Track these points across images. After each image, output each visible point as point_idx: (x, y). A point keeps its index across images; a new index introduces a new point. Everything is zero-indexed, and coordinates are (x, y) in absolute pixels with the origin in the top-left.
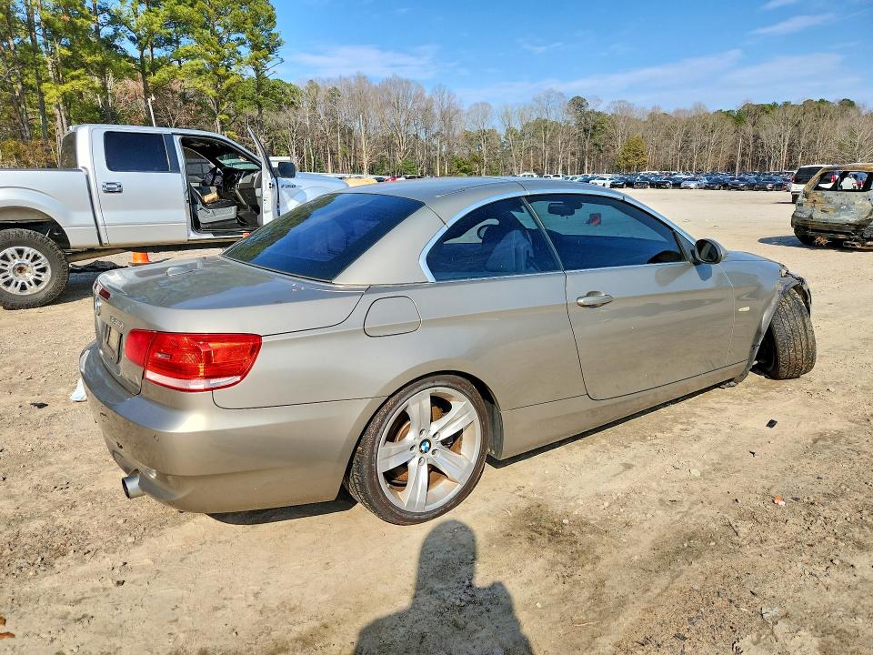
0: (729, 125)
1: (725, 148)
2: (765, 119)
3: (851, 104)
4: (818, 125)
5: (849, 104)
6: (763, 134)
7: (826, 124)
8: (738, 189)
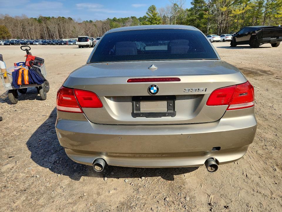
0: (37, 23)
1: (38, 31)
2: (48, 22)
3: (71, 19)
4: (65, 25)
5: (70, 19)
6: (49, 27)
7: (67, 25)
8: (53, 45)
